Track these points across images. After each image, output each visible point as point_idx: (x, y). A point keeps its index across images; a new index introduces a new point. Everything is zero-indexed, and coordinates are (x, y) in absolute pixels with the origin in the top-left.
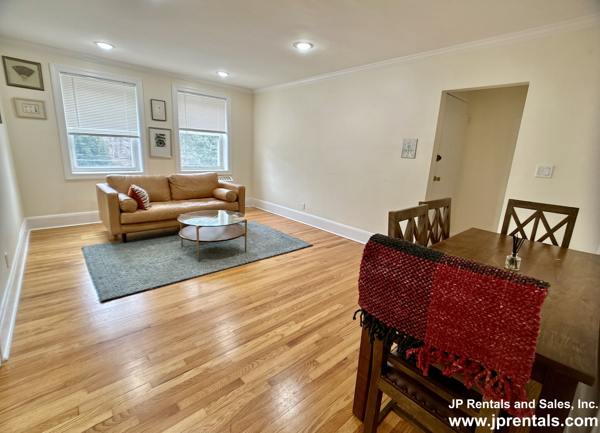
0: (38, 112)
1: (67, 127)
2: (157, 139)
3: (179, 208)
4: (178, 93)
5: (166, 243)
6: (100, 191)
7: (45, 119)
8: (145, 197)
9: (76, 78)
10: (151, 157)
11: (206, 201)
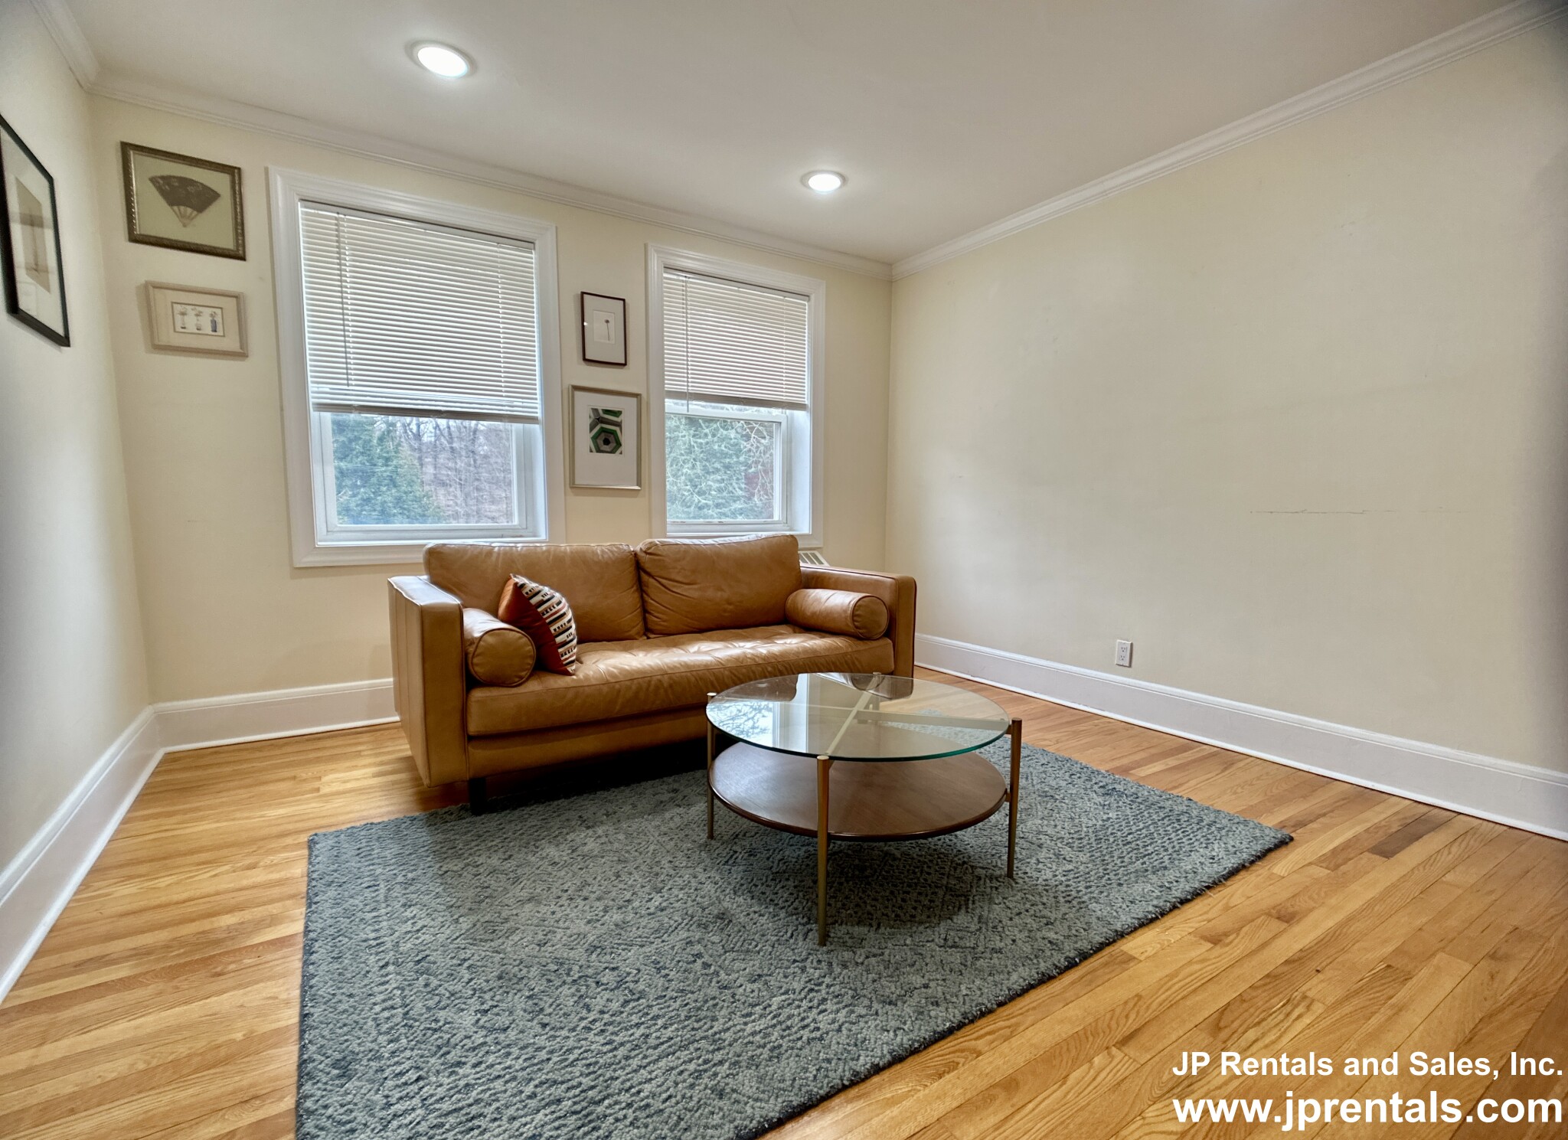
0: (220, 332)
1: (310, 385)
2: (597, 428)
3: (686, 665)
4: (665, 275)
5: (642, 814)
6: (399, 602)
7: (242, 355)
8: (566, 620)
9: (349, 221)
10: (574, 486)
11: (769, 638)
